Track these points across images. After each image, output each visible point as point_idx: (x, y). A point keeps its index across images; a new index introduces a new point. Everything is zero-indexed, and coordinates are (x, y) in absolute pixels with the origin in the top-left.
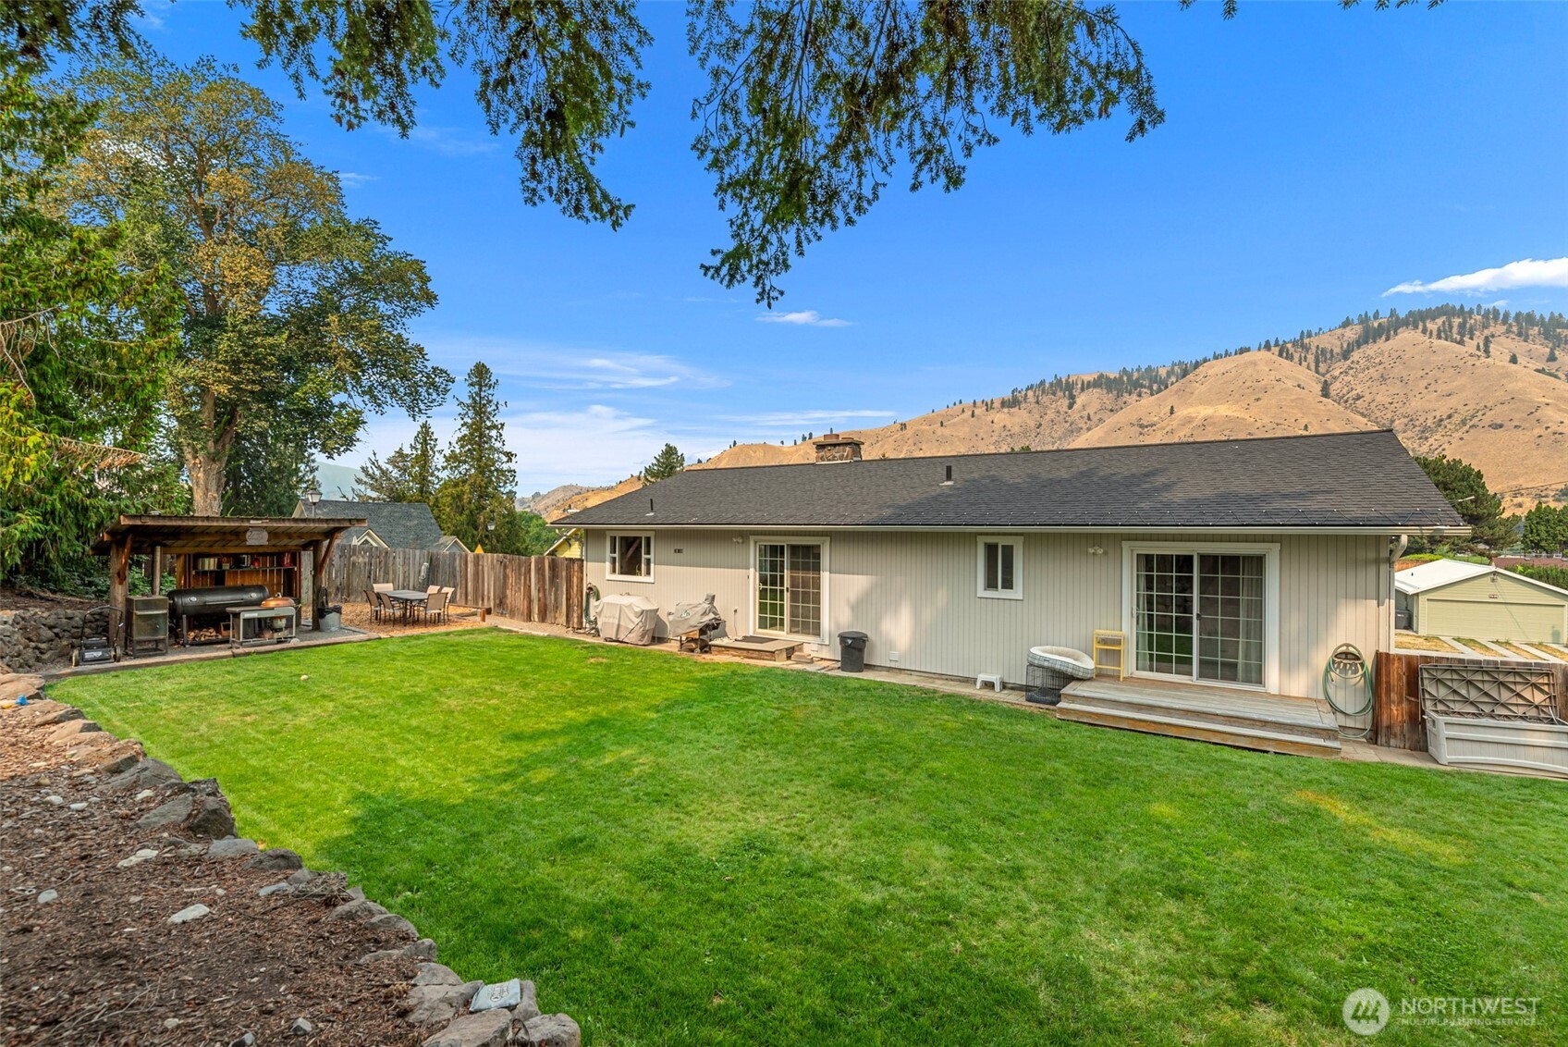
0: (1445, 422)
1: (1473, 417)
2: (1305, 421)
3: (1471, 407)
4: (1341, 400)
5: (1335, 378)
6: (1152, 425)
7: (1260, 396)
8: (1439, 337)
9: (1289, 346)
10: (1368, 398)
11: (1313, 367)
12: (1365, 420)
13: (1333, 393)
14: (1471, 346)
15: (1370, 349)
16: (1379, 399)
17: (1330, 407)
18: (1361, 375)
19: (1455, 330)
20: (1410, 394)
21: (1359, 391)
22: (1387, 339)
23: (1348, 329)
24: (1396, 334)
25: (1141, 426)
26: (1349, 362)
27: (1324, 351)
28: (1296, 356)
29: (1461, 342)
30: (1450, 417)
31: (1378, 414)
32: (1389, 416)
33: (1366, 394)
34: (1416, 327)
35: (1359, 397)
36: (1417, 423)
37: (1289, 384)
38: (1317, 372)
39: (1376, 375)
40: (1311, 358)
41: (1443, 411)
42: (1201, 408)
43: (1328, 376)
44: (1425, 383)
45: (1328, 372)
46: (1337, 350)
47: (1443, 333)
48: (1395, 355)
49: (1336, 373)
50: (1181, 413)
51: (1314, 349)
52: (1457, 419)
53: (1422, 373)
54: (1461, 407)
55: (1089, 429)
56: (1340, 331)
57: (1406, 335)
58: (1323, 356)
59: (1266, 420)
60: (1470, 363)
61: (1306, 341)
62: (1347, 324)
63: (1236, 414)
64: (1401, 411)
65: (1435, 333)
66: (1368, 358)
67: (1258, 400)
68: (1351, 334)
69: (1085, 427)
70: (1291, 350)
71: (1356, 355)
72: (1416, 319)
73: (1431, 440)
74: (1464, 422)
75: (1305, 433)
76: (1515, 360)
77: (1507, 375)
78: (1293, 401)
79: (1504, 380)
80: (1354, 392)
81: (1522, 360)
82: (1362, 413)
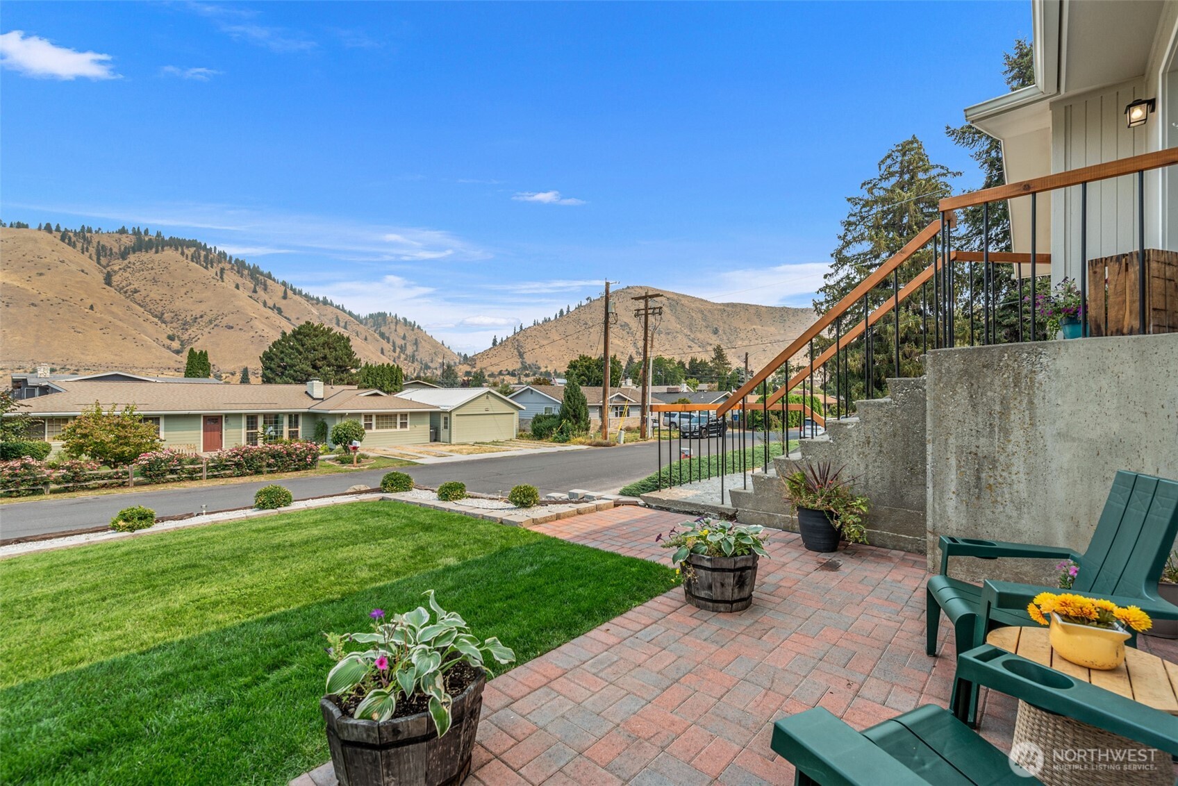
0: (199, 320)
1: (216, 319)
2: (89, 302)
3: (215, 312)
4: (120, 290)
5: (115, 272)
7: (42, 271)
8: (192, 261)
9: (71, 234)
10: (143, 293)
11: (95, 257)
12: (142, 310)
13: (114, 284)
14: (212, 272)
15: (144, 256)
16: (152, 295)
17: (113, 294)
18: (137, 274)
19: (202, 258)
20: (175, 296)
21: (136, 286)
22: (157, 252)
23: (124, 236)
24: (163, 250)
26: (126, 262)
27: (103, 247)
28: (79, 245)
29: (206, 268)
30: (201, 317)
31: (152, 307)
32: (160, 309)
33: (142, 289)
34: (177, 249)
35: (136, 291)
36: (180, 318)
37: (74, 267)
38: (99, 262)
39: (149, 277)
40: (92, 250)
41: (197, 313)
43: (109, 269)
44: (183, 290)
45: (108, 265)
46: (115, 250)
47: (195, 258)
48: (163, 265)
49: (116, 268)
51: (95, 245)
52: (206, 319)
53: (183, 283)
54: (208, 311)
56: (118, 236)
57: (169, 253)
58: (102, 251)
59: (53, 296)
60: (213, 283)
61: (88, 235)
62: (123, 231)
63: (20, 285)
64: (168, 307)
65: (190, 257)
66: (142, 263)
67: (40, 274)
68: (127, 241)
70: (73, 239)
71: (132, 258)
72: (176, 244)
73: (190, 331)
74: (210, 322)
75: (91, 312)
76: (237, 287)
77: (234, 296)
78: (77, 282)
79: (233, 299)
80: (132, 286)
81: (241, 288)
82: (139, 304)
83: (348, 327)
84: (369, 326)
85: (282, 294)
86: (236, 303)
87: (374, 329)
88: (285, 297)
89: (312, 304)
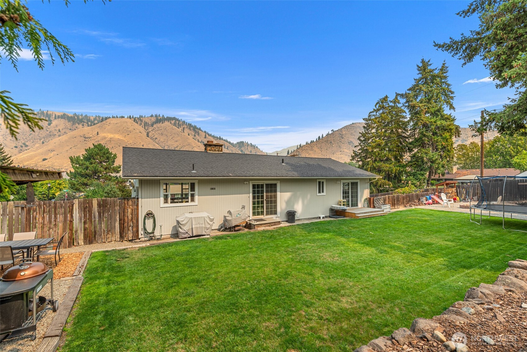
1: (182, 148)
2: (142, 143)
3: (181, 145)
4: (151, 138)
5: (150, 132)
6: (89, 138)
7: (129, 133)
8: (174, 126)
9: (137, 119)
10: (158, 139)
11: (144, 127)
12: (158, 145)
13: (150, 136)
14: (180, 129)
15: (158, 125)
16: (161, 140)
17: (149, 140)
18: (157, 132)
19: (177, 124)
20: (168, 140)
22: (162, 123)
23: (152, 118)
24: (164, 122)
25: (85, 138)
26: (153, 128)
27: (146, 122)
28: (139, 123)
29: (178, 128)
30: (177, 147)
31: (161, 144)
32: (164, 145)
33: (158, 138)
34: (169, 122)
35: (156, 139)
37: (138, 131)
38: (145, 129)
39: (160, 133)
40: (143, 124)
41: (176, 145)
42: (109, 134)
43: (148, 131)
44: (171, 137)
45: (148, 129)
46: (150, 123)
47: (175, 124)
48: (165, 128)
49: (150, 130)
50: (102, 135)
51: (144, 122)
53: (171, 134)
54: (179, 145)
55: (59, 136)
56: (150, 118)
57: (167, 123)
58: (146, 124)
59: (131, 142)
60: (181, 134)
61: (142, 118)
62: (152, 116)
63: (122, 138)
64: (166, 144)
65: (173, 124)
66: (158, 128)
67: (128, 134)
68: (153, 119)
69: (57, 134)
70: (137, 120)
71: (155, 126)
72: (169, 119)
75: (143, 147)
76: (189, 135)
77: (187, 138)
78: (139, 137)
79: (187, 140)
80: (155, 137)
81: (190, 135)
82: (157, 143)
83: (229, 148)
84: (237, 147)
85: (204, 136)
86: (188, 141)
87: (238, 149)
88: (205, 138)
89: (215, 140)
